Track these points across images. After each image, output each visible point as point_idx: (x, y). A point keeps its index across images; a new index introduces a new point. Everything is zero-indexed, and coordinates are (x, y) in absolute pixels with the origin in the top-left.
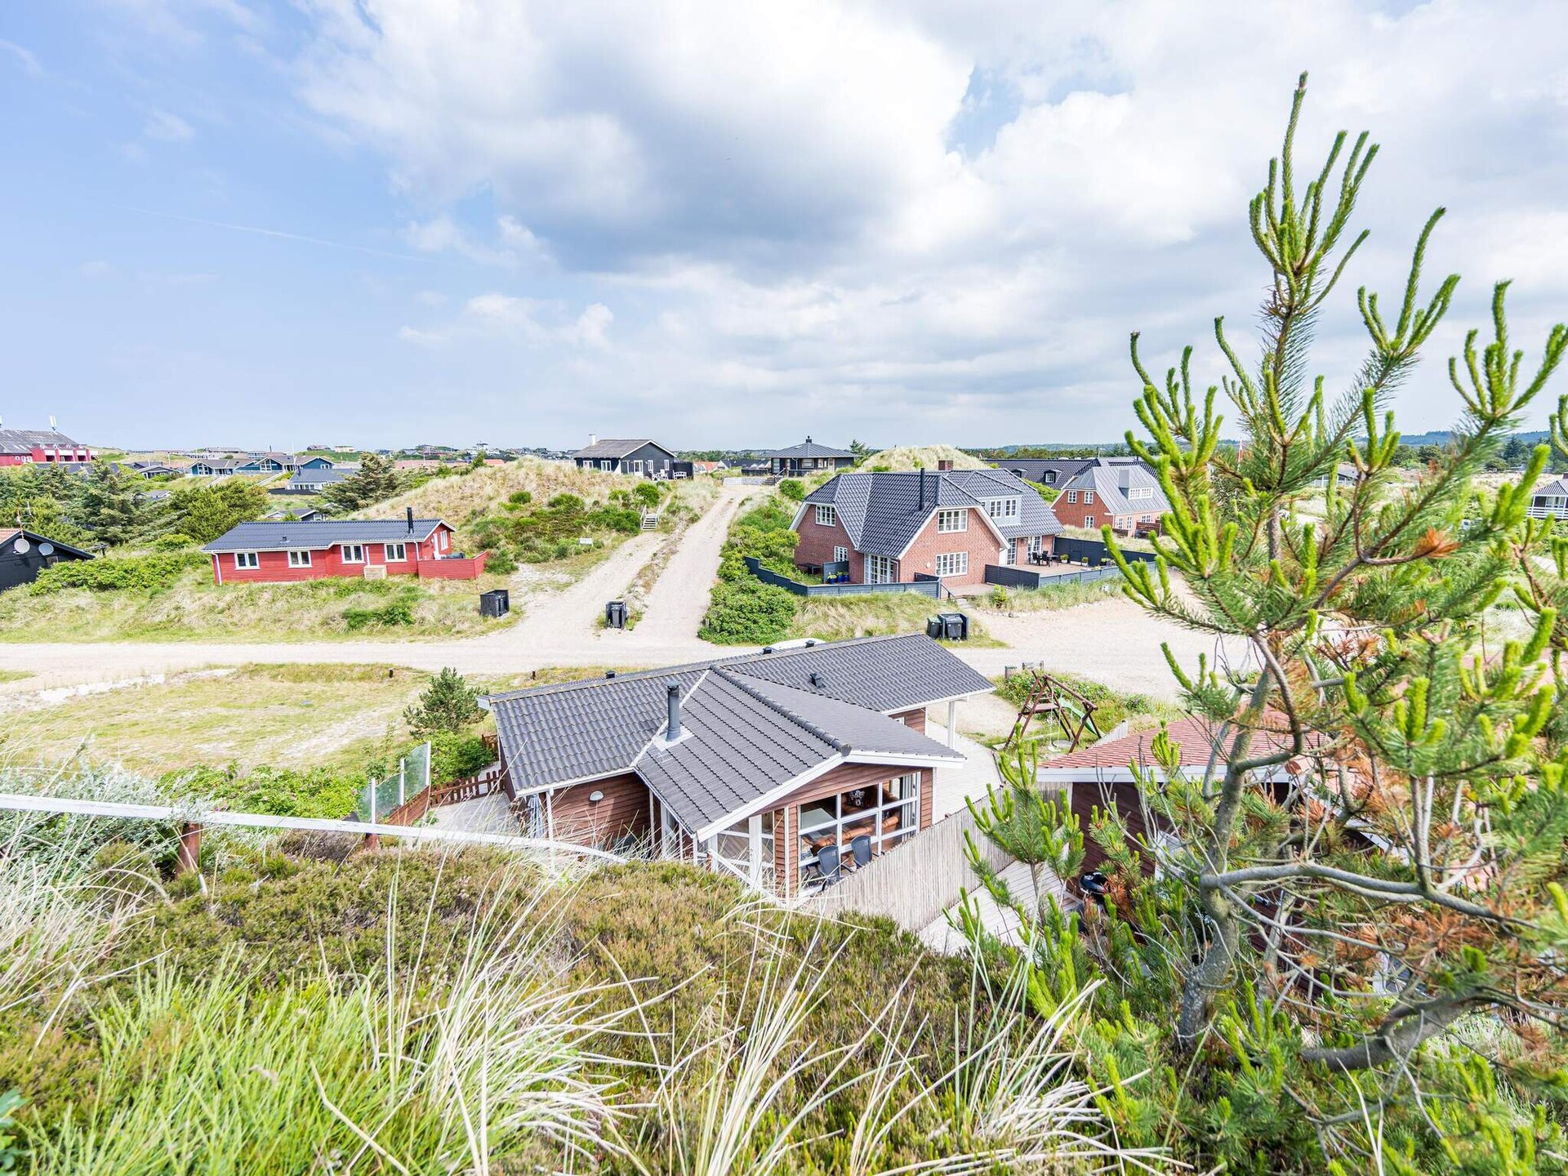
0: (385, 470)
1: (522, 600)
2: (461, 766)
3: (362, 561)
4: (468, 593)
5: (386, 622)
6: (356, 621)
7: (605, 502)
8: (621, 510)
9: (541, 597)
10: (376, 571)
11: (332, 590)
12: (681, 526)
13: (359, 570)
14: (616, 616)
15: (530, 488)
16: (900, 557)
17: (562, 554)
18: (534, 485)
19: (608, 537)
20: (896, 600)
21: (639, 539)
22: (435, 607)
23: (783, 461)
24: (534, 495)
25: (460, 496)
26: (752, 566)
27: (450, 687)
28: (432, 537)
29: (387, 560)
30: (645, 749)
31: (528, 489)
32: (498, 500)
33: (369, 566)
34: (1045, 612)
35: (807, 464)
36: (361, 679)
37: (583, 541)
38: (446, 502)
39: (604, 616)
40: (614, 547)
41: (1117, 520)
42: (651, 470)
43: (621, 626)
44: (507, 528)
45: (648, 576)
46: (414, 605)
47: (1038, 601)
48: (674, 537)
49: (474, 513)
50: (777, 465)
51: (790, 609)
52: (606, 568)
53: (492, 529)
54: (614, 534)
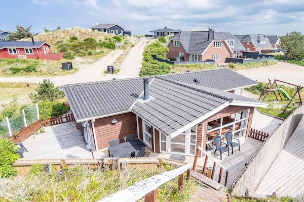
0: (26, 31)
1: (77, 66)
2: (55, 112)
3: (17, 54)
4: (58, 64)
5: (27, 71)
6: (15, 71)
7: (103, 40)
8: (109, 43)
9: (84, 65)
10: (22, 56)
11: (6, 62)
12: (129, 47)
13: (16, 57)
14: (110, 70)
15: (77, 35)
16: (202, 54)
17: (90, 54)
18: (78, 35)
19: (105, 50)
20: (203, 65)
21: (115, 51)
22: (46, 68)
23: (158, 33)
24: (78, 37)
25: (52, 37)
26: (154, 57)
27: (47, 86)
28: (42, 47)
29: (26, 54)
30: (134, 103)
31: (76, 36)
32: (66, 39)
33: (19, 55)
34: (245, 70)
35: (166, 33)
36: (16, 87)
37: (97, 50)
38: (48, 39)
39: (107, 70)
40: (107, 53)
41: (256, 49)
42: (117, 33)
43: (113, 73)
44: (70, 47)
45: (120, 60)
46: (37, 66)
47: (243, 66)
48: (127, 50)
49: (58, 42)
50: (156, 34)
51: (169, 68)
52: (105, 58)
53: (64, 46)
54: (107, 49)
